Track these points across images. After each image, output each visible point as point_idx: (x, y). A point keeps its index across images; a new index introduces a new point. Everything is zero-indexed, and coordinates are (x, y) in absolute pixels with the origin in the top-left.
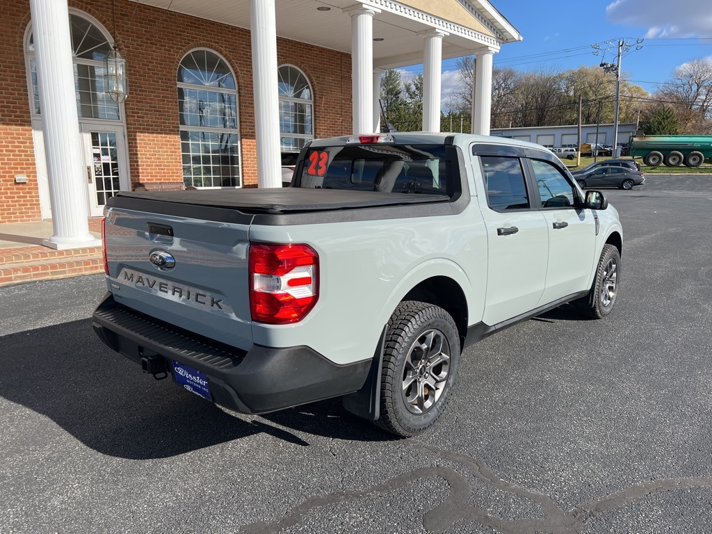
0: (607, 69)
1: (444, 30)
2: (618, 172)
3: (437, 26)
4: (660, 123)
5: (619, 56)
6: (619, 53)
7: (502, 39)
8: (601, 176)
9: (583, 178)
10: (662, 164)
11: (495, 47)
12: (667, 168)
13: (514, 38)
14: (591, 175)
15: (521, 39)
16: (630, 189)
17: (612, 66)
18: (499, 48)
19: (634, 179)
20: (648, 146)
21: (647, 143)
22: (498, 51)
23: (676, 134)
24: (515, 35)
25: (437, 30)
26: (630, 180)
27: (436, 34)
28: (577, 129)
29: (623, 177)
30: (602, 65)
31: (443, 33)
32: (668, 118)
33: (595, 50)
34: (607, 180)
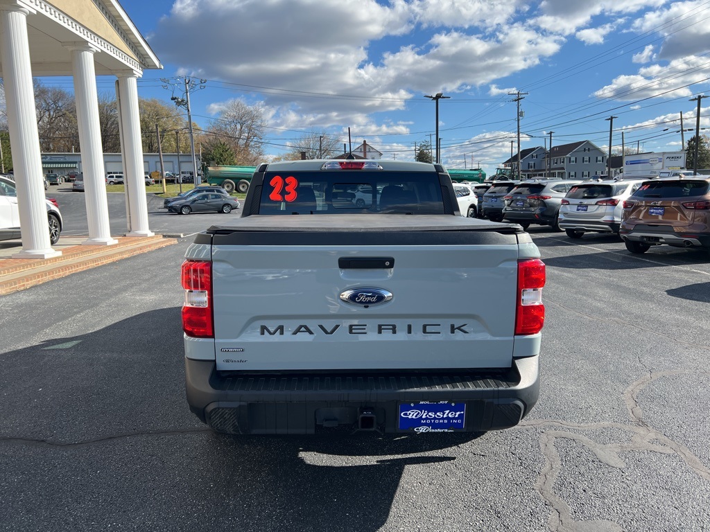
0: (179, 103)
1: (96, 45)
2: (216, 198)
3: (88, 40)
4: (221, 155)
5: (187, 92)
6: (187, 90)
7: (144, 65)
8: (204, 201)
9: (188, 204)
10: (235, 191)
11: (139, 72)
12: (239, 194)
13: (155, 65)
14: (194, 201)
15: (162, 67)
16: (229, 213)
17: (183, 101)
18: (141, 72)
19: (232, 204)
20: (221, 175)
21: (220, 172)
22: (141, 76)
23: (235, 165)
24: (157, 63)
25: (90, 44)
26: (228, 205)
27: (88, 48)
28: (159, 157)
29: (222, 203)
30: (173, 99)
31: (95, 49)
32: (226, 151)
33: (165, 84)
34: (209, 205)
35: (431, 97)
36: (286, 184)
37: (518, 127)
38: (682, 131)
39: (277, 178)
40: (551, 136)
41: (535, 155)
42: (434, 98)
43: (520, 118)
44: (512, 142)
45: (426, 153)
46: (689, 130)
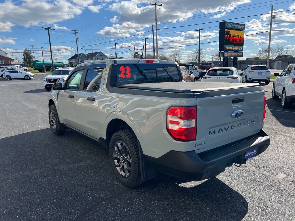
35: (45, 28)
36: (126, 70)
37: (77, 45)
38: (135, 50)
39: (122, 67)
40: (92, 49)
41: (81, 56)
42: (47, 29)
43: (77, 41)
44: (75, 51)
45: (29, 54)
46: (137, 50)
